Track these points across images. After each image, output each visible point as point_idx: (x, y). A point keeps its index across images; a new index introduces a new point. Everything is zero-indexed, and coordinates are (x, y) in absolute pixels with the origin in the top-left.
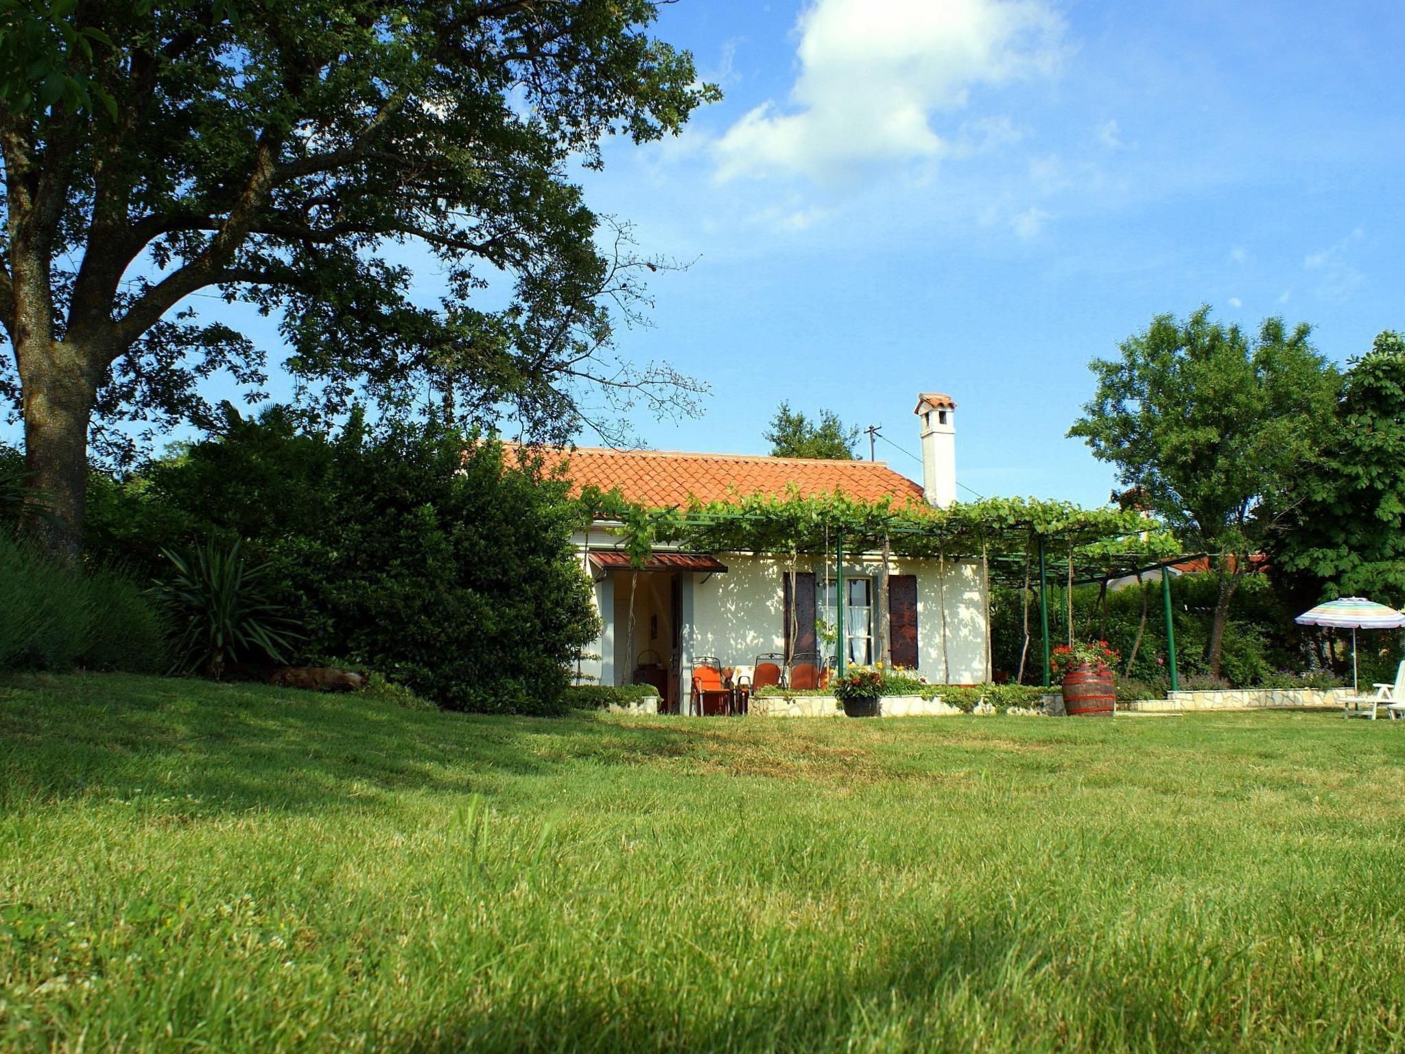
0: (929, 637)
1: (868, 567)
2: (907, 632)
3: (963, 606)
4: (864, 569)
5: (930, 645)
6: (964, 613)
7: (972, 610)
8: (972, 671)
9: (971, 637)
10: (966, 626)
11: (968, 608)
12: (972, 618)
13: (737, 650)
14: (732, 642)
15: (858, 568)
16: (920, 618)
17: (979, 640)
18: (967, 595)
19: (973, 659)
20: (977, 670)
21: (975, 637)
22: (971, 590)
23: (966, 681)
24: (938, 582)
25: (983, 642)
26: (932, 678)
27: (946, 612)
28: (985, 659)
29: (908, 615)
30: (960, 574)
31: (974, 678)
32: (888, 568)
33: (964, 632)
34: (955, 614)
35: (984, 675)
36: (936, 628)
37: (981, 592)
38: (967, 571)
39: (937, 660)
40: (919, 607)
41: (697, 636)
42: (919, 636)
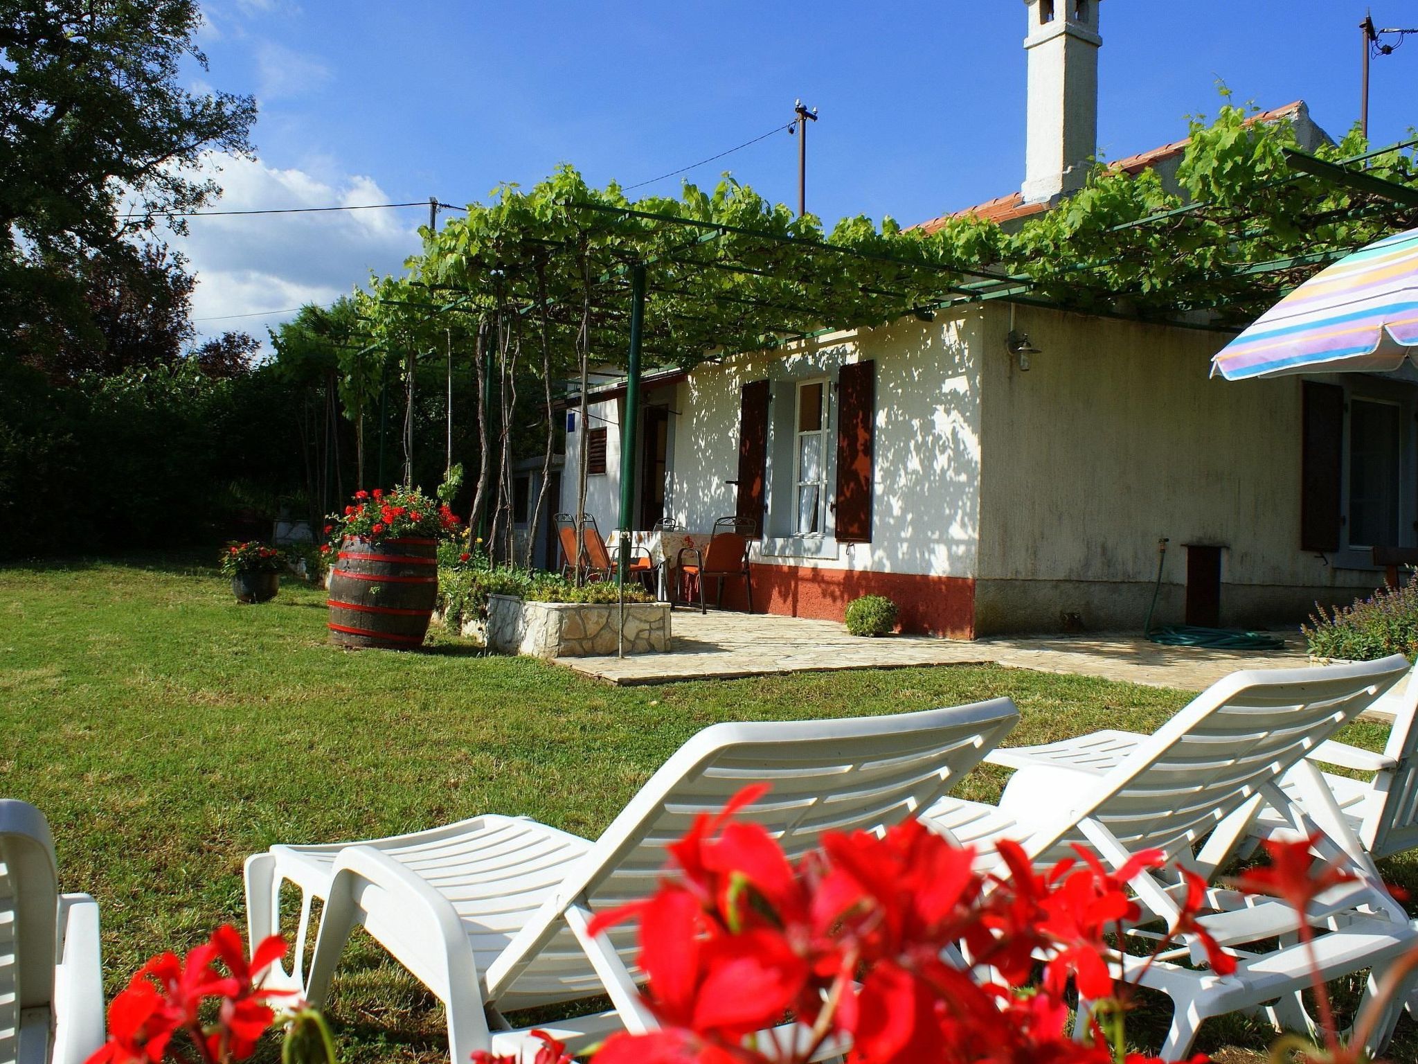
0: (890, 475)
1: (820, 356)
2: (859, 464)
3: (941, 408)
4: (817, 361)
5: (890, 491)
6: (945, 422)
7: (955, 414)
8: (950, 542)
9: (950, 473)
10: (944, 449)
11: (948, 412)
12: (954, 433)
13: (705, 503)
14: (701, 494)
15: (811, 361)
16: (881, 439)
17: (963, 478)
18: (949, 385)
19: (951, 518)
20: (958, 542)
21: (957, 473)
22: (956, 374)
23: (939, 566)
24: (908, 366)
25: (970, 482)
26: (892, 555)
27: (916, 423)
28: (971, 518)
29: (862, 435)
30: (938, 341)
31: (952, 558)
32: (844, 354)
33: (941, 461)
34: (928, 427)
35: (968, 551)
36: (902, 457)
37: (970, 375)
38: (951, 335)
39: (901, 521)
40: (881, 419)
41: (676, 487)
42: (878, 476)
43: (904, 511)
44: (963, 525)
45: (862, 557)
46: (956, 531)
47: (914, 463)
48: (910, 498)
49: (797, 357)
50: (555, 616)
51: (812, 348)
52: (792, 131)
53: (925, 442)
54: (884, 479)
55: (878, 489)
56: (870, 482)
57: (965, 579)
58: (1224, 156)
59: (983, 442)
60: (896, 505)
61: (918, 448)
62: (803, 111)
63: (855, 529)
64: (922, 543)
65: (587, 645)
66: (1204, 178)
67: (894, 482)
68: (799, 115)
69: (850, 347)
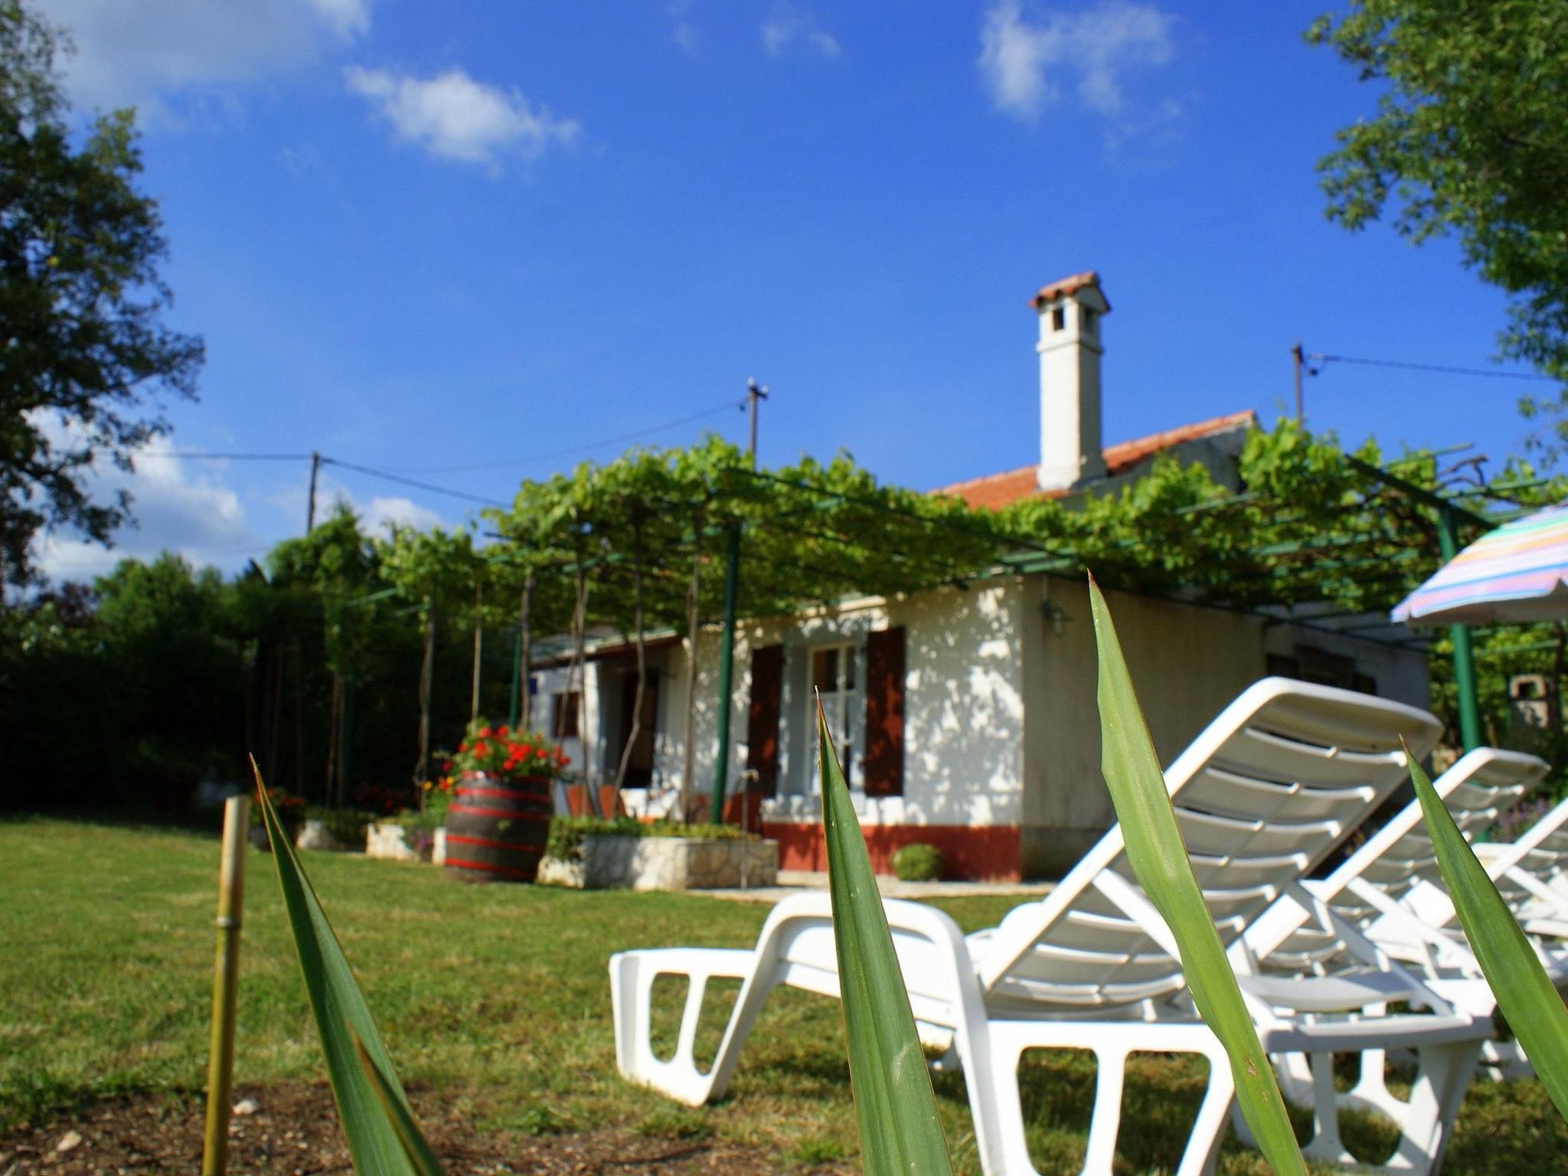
0: (924, 733)
1: (844, 622)
2: (890, 723)
3: (979, 669)
4: (839, 626)
5: (924, 747)
6: (982, 682)
7: (994, 676)
8: (990, 794)
9: (990, 730)
10: (982, 708)
11: (986, 672)
12: (994, 694)
15: (832, 626)
16: (912, 700)
17: (1004, 733)
18: (987, 649)
19: (991, 772)
20: (1000, 794)
21: (998, 728)
22: (994, 638)
23: (980, 815)
24: (941, 632)
25: (1012, 737)
26: (927, 808)
27: (952, 685)
28: (1014, 769)
29: (892, 696)
30: (975, 611)
31: (995, 809)
32: (870, 620)
33: (980, 719)
34: (965, 687)
35: (1011, 803)
36: (936, 716)
37: (1010, 639)
38: (989, 603)
39: (937, 777)
40: (912, 680)
41: (669, 750)
42: (910, 733)
43: (940, 766)
44: (1006, 777)
45: (893, 811)
46: (998, 783)
47: (950, 721)
48: (946, 755)
49: (816, 623)
50: (682, 852)
51: (834, 614)
52: (742, 408)
53: (961, 703)
54: (917, 737)
55: (911, 745)
56: (900, 740)
57: (1008, 829)
58: (1284, 456)
59: (1026, 700)
60: (931, 761)
61: (955, 707)
62: (756, 391)
63: (885, 785)
64: (959, 795)
65: (711, 879)
66: (1267, 475)
67: (927, 739)
68: (750, 394)
69: (876, 614)
